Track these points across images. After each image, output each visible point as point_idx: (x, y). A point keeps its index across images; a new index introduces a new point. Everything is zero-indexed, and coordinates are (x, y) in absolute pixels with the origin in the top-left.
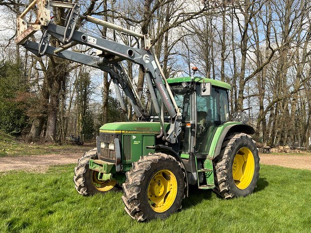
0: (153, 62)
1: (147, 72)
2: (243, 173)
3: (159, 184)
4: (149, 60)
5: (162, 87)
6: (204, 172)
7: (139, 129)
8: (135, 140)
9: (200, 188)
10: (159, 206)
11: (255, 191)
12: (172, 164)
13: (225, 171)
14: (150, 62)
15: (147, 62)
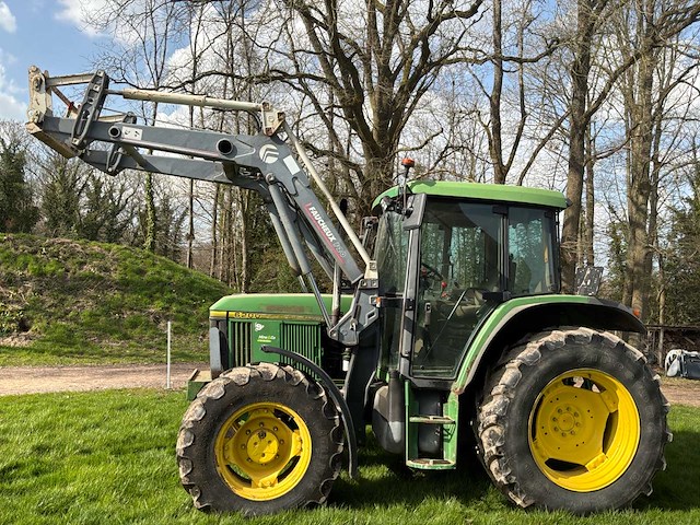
0: (289, 161)
1: (272, 183)
2: (605, 450)
3: (263, 436)
4: (275, 156)
5: (315, 213)
6: (441, 425)
7: (272, 309)
8: (261, 332)
9: (409, 463)
10: (260, 485)
11: (640, 504)
12: (291, 391)
13: (497, 430)
14: (281, 160)
15: (271, 160)
